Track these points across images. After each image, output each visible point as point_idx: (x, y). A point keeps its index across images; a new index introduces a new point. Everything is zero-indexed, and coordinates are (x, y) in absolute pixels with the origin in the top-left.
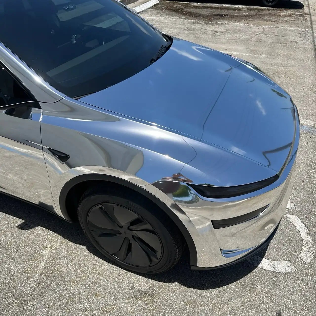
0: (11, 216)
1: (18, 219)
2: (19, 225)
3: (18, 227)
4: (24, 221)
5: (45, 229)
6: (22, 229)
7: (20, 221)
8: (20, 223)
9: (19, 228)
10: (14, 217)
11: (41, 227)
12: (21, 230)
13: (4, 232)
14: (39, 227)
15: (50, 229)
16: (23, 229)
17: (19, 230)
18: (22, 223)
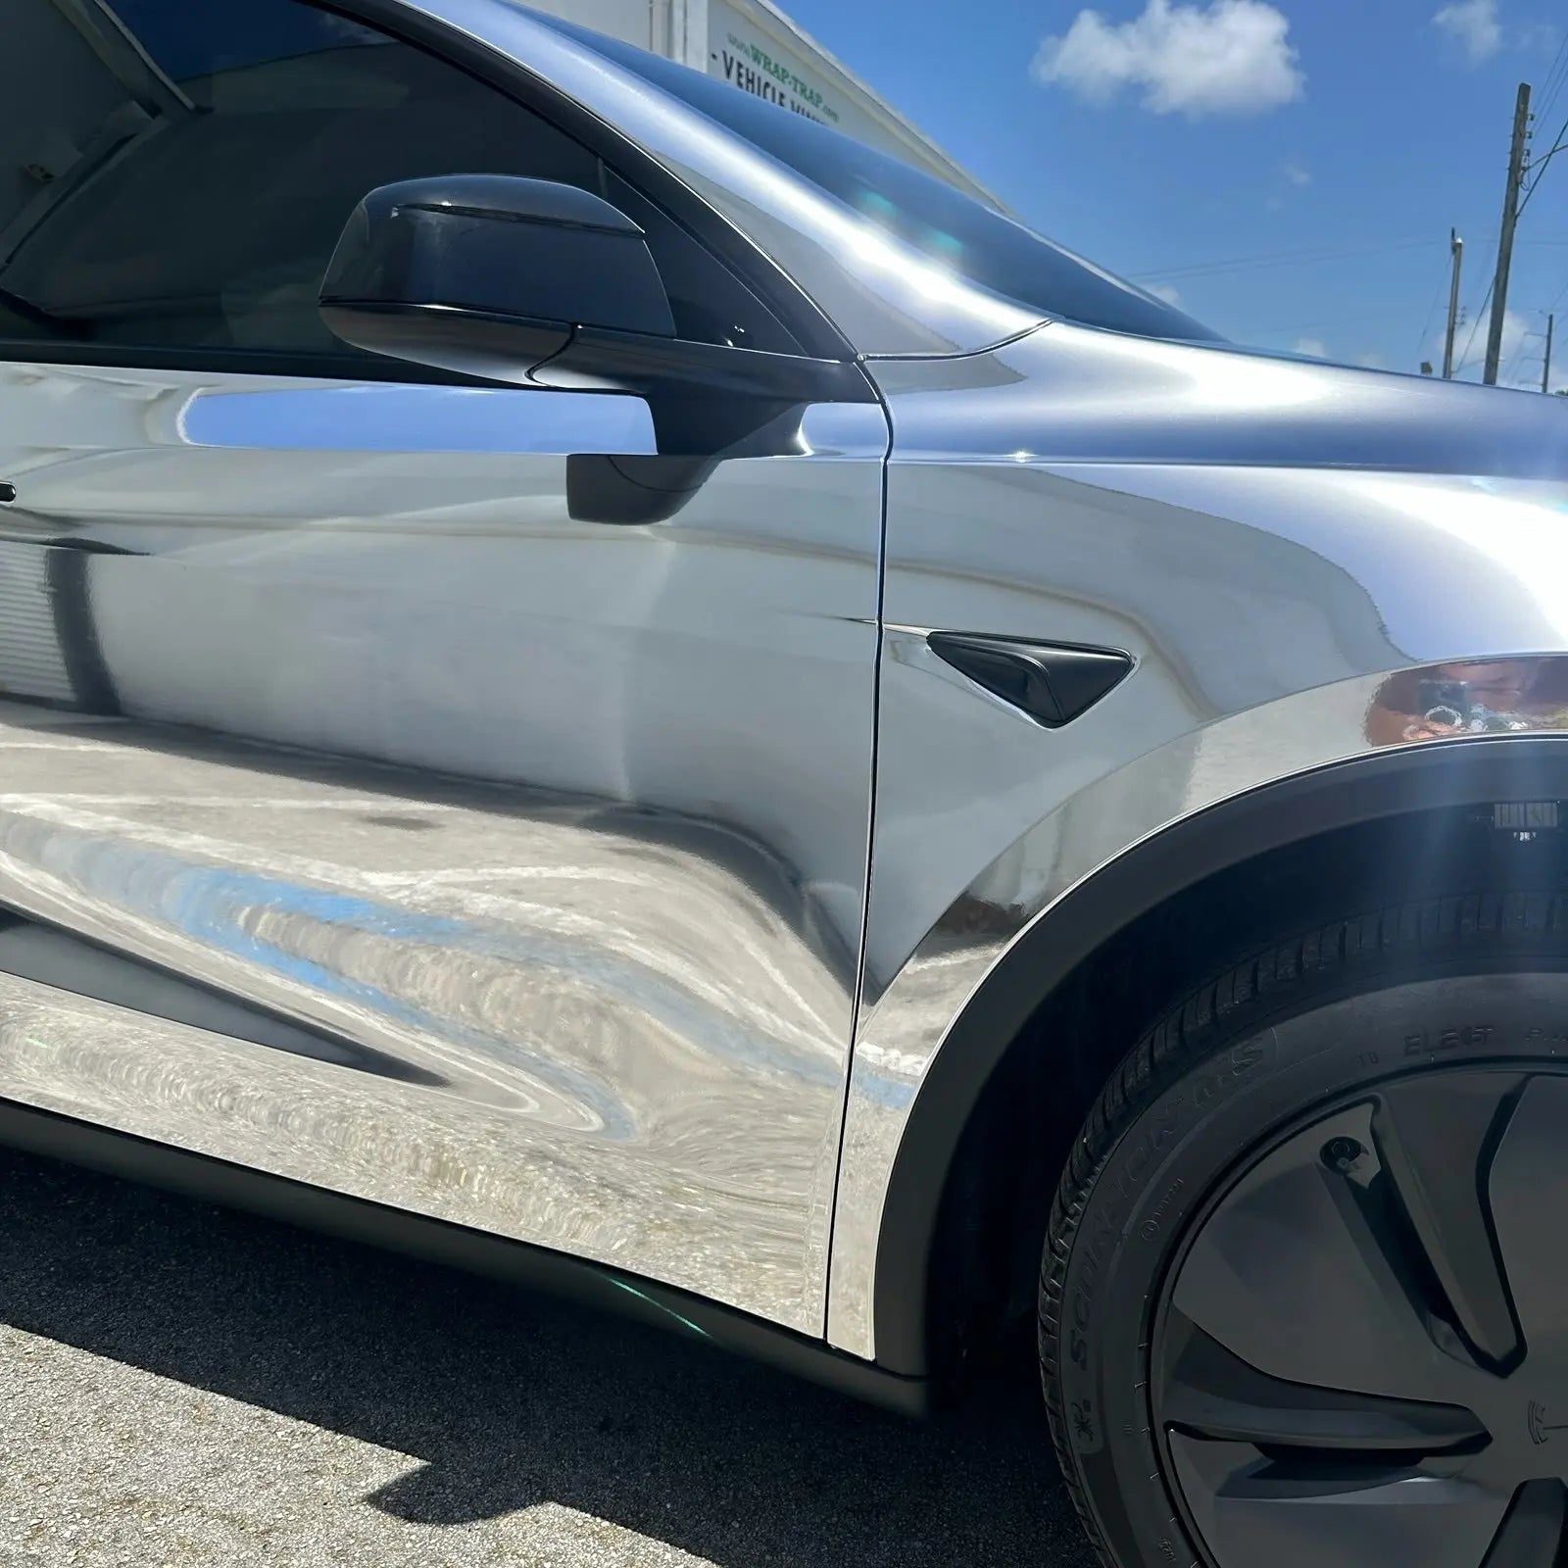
0: (312, 1428)
1: (369, 1446)
2: (385, 1490)
3: (375, 1499)
4: (415, 1464)
5: (606, 1524)
6: (410, 1518)
7: (390, 1466)
8: (392, 1478)
9: (386, 1510)
10: (337, 1431)
11: (568, 1509)
12: (408, 1527)
13: (268, 1532)
14: (553, 1507)
15: (641, 1525)
16: (425, 1521)
17: (390, 1520)
18: (406, 1480)
